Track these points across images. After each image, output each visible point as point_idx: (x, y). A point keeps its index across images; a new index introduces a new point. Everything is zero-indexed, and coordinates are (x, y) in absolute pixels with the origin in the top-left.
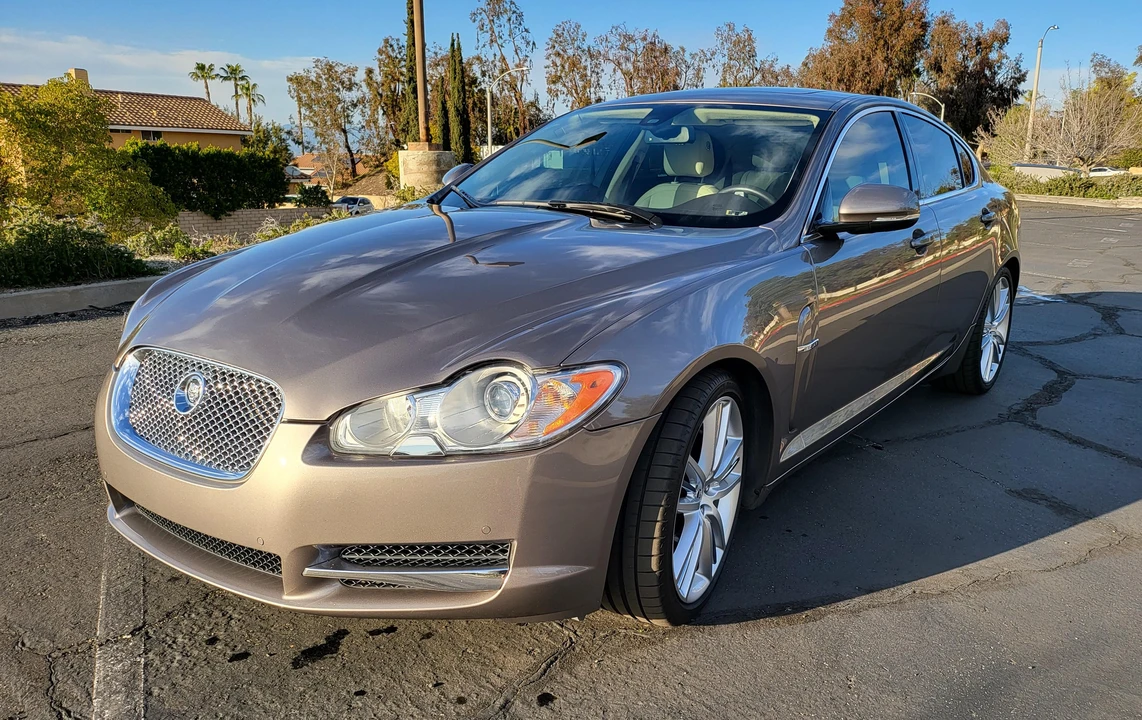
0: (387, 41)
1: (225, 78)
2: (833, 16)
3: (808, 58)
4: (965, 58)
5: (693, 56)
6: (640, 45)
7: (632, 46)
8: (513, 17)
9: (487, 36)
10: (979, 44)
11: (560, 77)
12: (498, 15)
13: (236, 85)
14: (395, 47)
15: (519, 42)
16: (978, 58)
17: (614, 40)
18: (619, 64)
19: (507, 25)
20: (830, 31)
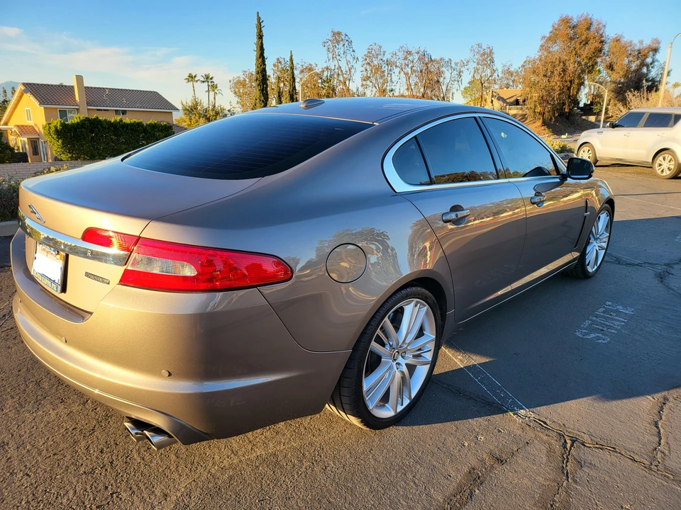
0: (278, 59)
1: (203, 82)
2: (544, 37)
3: (525, 62)
4: (630, 62)
5: (456, 64)
6: (416, 57)
7: (411, 58)
8: (346, 44)
9: (331, 55)
10: (639, 53)
11: (370, 77)
12: (338, 42)
13: (209, 86)
14: (283, 62)
15: (349, 57)
16: (638, 62)
17: (401, 55)
18: (402, 69)
19: (342, 48)
20: (542, 46)
